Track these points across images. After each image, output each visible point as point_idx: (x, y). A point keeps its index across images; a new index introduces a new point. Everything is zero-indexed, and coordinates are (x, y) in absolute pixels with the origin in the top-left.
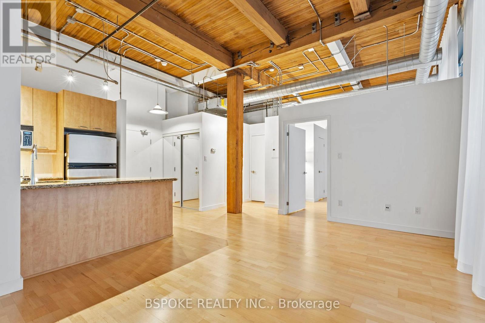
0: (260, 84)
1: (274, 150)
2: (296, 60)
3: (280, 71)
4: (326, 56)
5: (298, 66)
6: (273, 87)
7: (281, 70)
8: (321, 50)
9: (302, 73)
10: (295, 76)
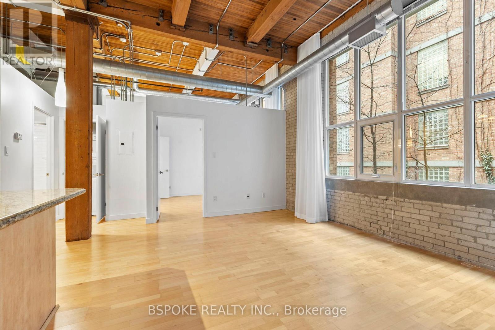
0: (101, 51)
1: (123, 144)
2: (160, 44)
3: (131, 45)
4: (188, 55)
5: (156, 50)
6: (108, 60)
7: (134, 46)
8: (190, 49)
9: (151, 58)
10: (139, 58)
